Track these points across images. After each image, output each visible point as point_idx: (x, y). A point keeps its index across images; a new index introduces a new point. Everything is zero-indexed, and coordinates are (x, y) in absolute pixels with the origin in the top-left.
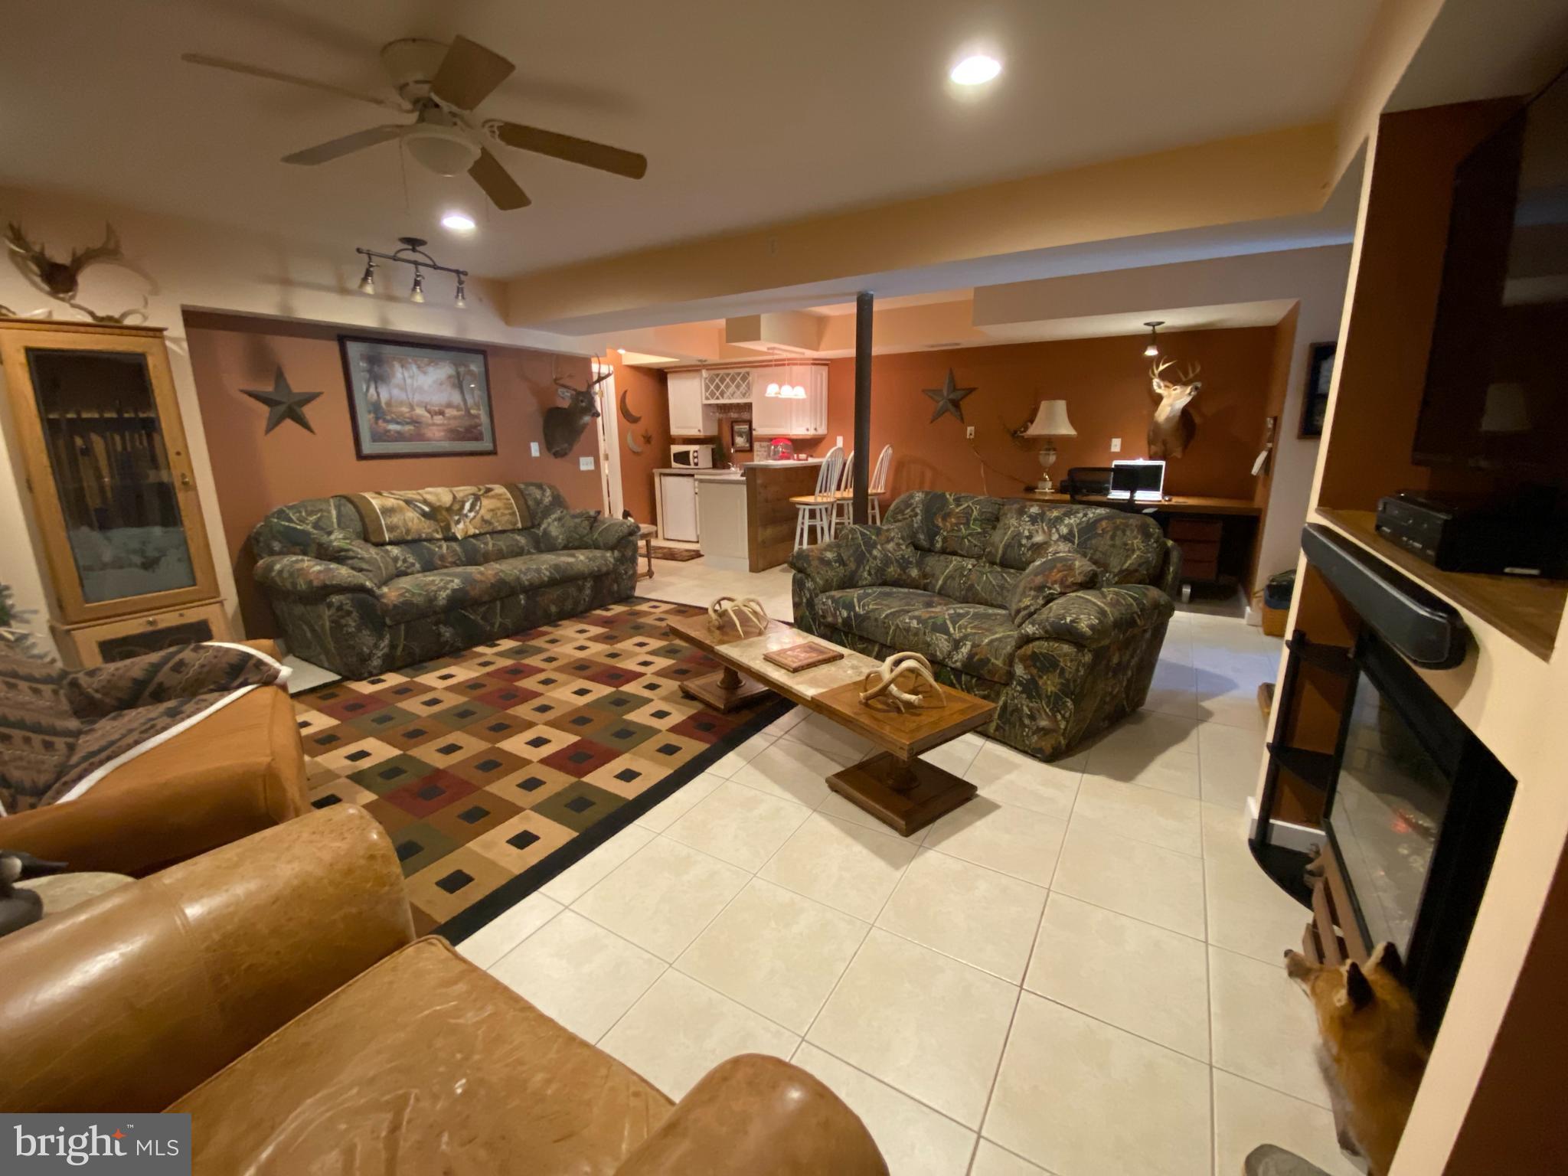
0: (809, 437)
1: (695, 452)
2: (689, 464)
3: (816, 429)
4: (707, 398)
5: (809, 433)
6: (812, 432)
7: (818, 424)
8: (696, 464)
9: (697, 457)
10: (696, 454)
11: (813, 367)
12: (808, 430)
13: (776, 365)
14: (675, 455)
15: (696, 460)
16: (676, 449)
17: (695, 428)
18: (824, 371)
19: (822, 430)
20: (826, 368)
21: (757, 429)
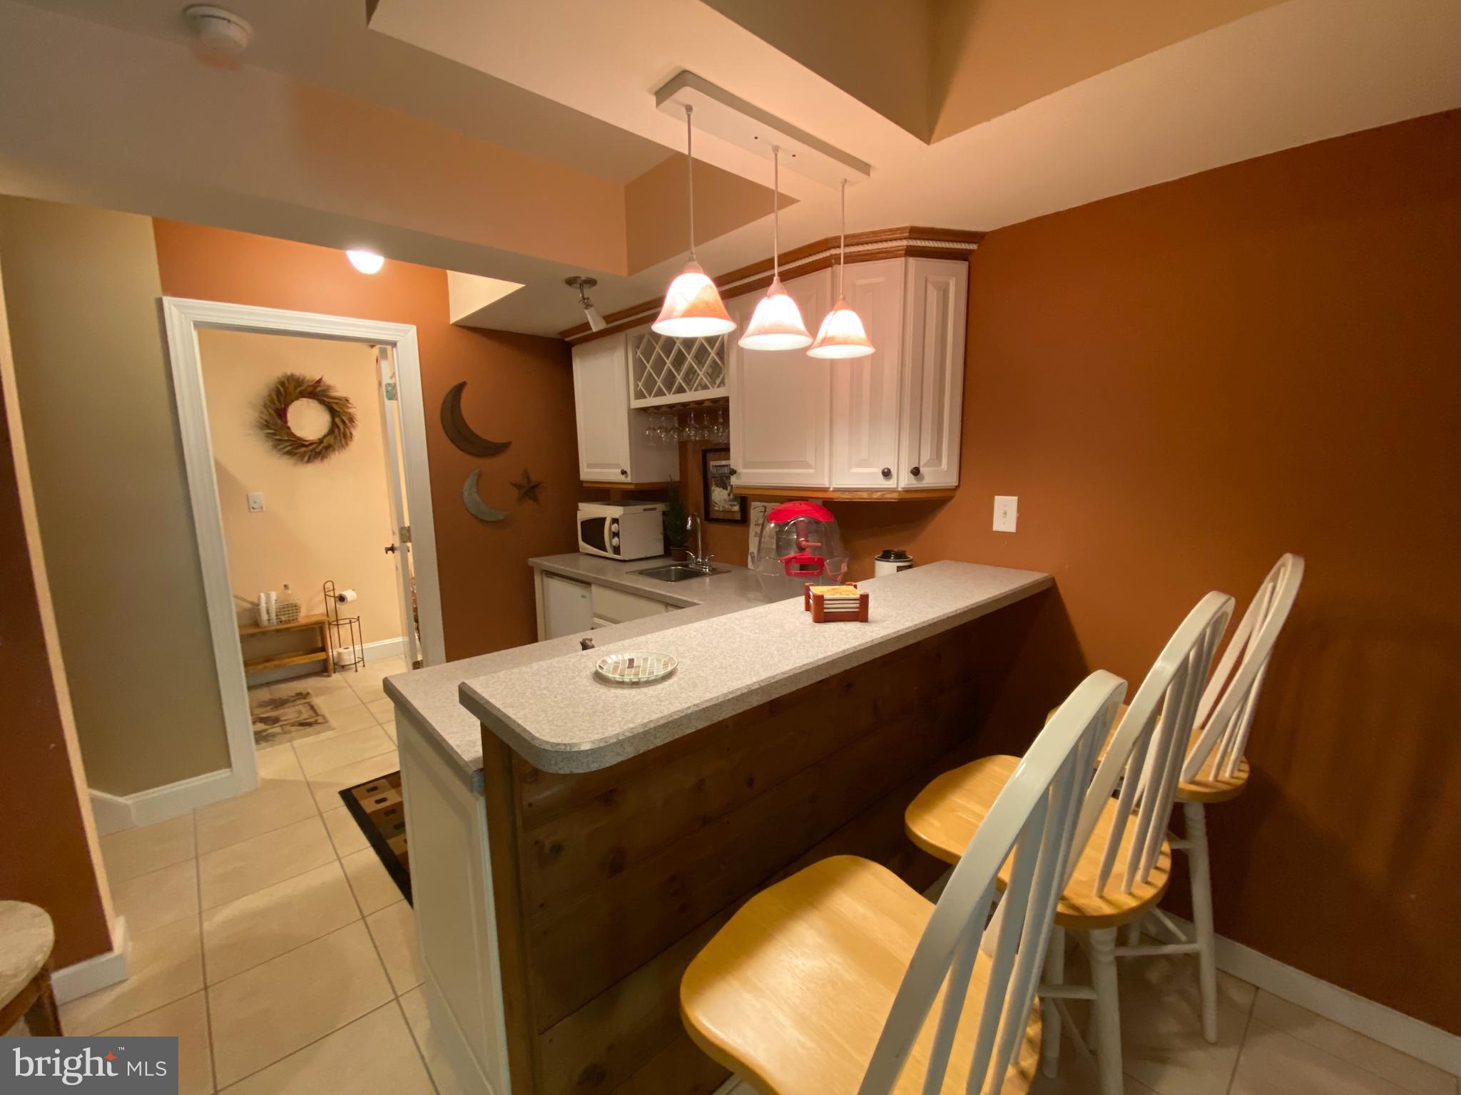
0: (893, 497)
1: (615, 521)
2: (603, 548)
3: (916, 472)
4: (640, 395)
5: (891, 484)
6: (903, 481)
7: (926, 455)
8: (617, 550)
9: (616, 534)
10: (615, 527)
11: (912, 261)
12: (887, 474)
13: (850, 259)
14: (583, 523)
15: (615, 541)
16: (588, 511)
17: (615, 466)
18: (953, 276)
19: (941, 474)
20: (962, 267)
21: (740, 470)
